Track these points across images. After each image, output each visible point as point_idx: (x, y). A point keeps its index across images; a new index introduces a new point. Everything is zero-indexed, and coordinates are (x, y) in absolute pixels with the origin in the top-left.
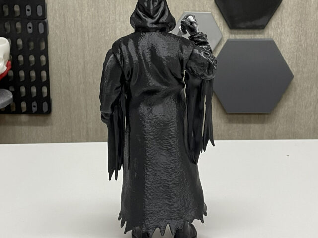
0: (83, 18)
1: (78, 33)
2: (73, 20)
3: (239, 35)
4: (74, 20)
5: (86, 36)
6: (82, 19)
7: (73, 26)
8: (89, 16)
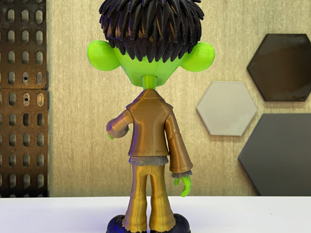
0: (92, 89)
1: (86, 108)
2: (79, 92)
3: (275, 109)
4: (81, 93)
5: (96, 111)
6: (91, 91)
7: (79, 99)
8: (100, 88)
